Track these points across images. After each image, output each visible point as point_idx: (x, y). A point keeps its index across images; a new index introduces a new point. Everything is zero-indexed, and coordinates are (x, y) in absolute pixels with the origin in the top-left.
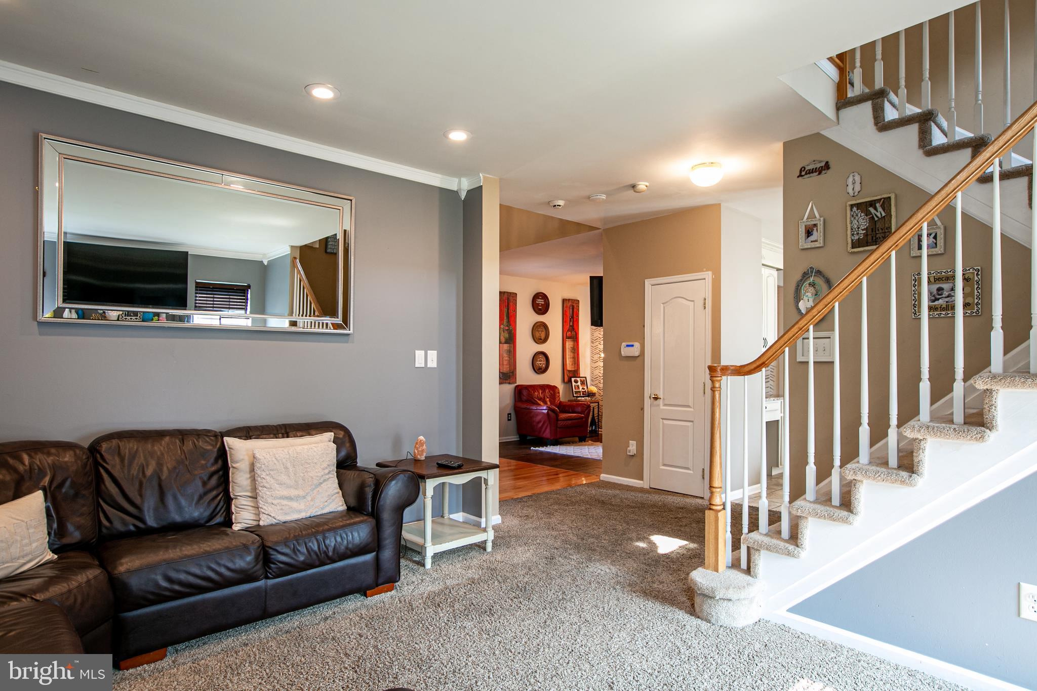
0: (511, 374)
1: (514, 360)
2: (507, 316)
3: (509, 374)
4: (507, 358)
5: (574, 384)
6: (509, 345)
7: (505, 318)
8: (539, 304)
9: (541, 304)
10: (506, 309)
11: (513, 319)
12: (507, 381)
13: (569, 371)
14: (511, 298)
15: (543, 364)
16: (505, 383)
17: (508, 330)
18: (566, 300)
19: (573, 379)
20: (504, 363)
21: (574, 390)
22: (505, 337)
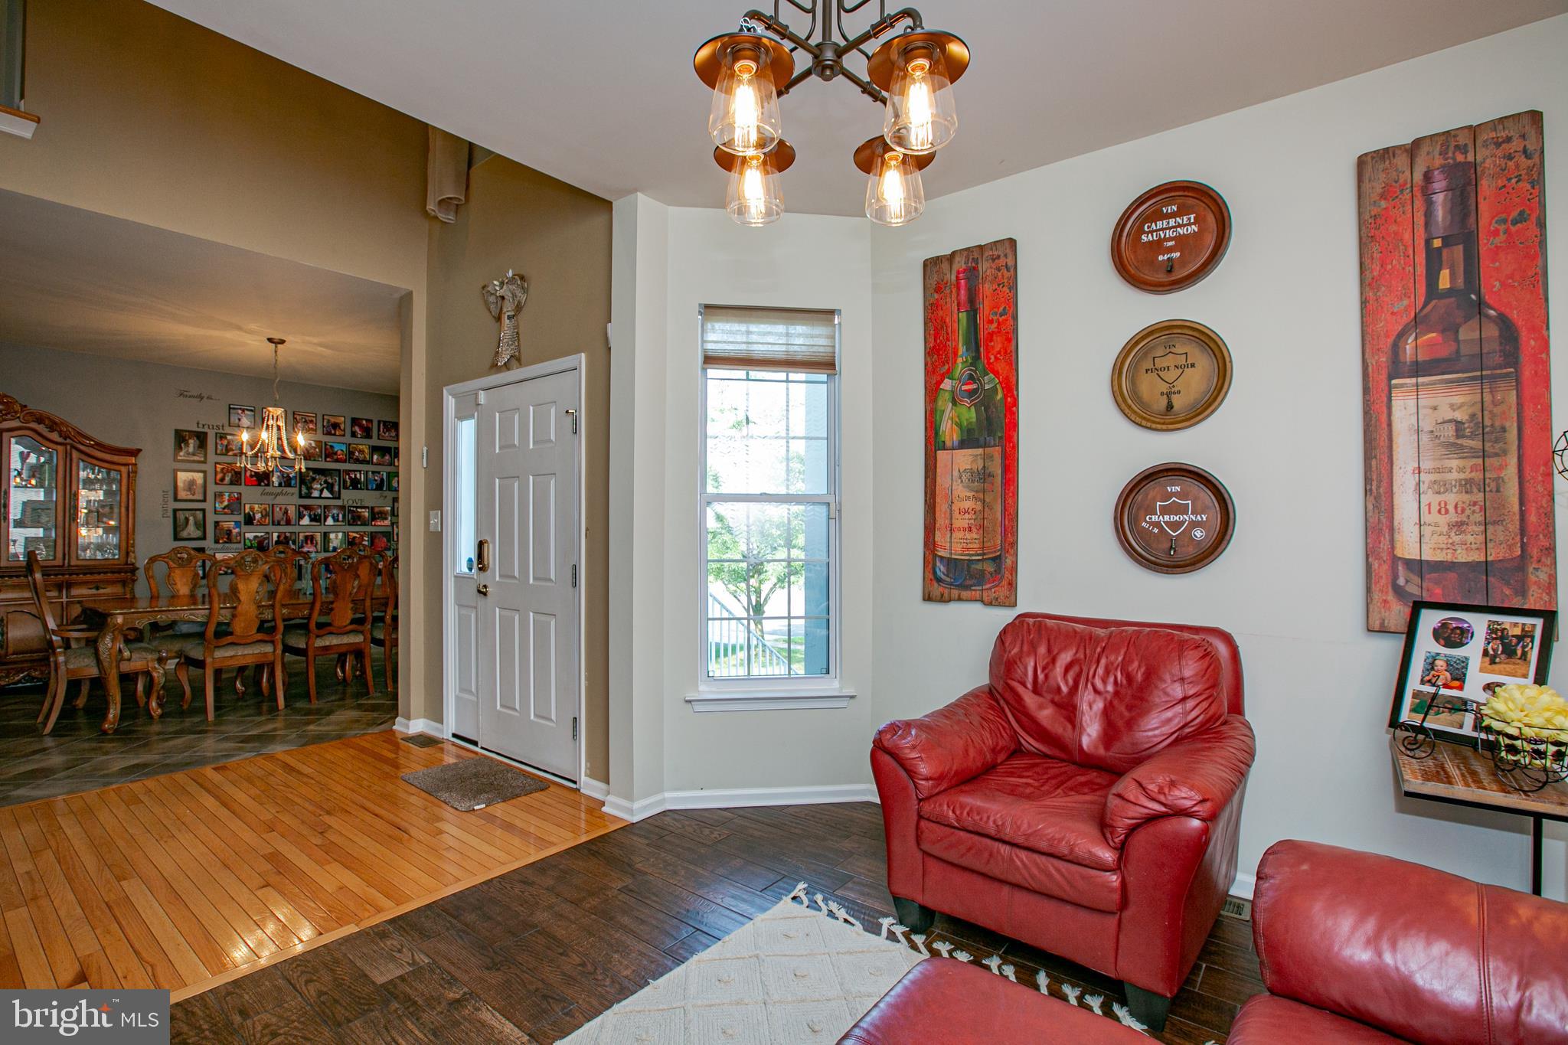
0: (990, 567)
1: (1005, 509)
2: (967, 343)
3: (979, 566)
4: (968, 504)
5: (1425, 644)
6: (980, 451)
7: (962, 349)
8: (1159, 242)
9: (1179, 239)
10: (963, 316)
11: (997, 344)
12: (965, 594)
13: (1418, 567)
14: (985, 267)
15: (1194, 525)
16: (960, 599)
17: (971, 393)
18: (1386, 154)
19: (1430, 620)
20: (957, 524)
21: (1414, 683)
22: (960, 426)
